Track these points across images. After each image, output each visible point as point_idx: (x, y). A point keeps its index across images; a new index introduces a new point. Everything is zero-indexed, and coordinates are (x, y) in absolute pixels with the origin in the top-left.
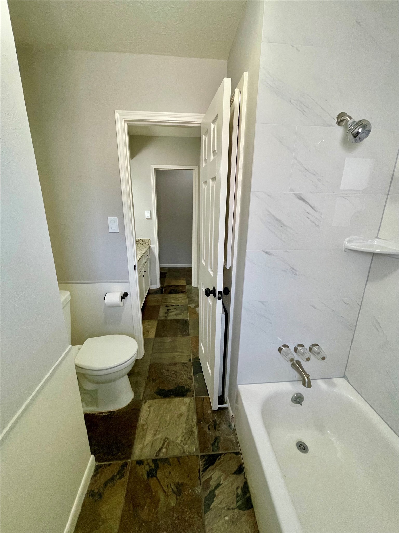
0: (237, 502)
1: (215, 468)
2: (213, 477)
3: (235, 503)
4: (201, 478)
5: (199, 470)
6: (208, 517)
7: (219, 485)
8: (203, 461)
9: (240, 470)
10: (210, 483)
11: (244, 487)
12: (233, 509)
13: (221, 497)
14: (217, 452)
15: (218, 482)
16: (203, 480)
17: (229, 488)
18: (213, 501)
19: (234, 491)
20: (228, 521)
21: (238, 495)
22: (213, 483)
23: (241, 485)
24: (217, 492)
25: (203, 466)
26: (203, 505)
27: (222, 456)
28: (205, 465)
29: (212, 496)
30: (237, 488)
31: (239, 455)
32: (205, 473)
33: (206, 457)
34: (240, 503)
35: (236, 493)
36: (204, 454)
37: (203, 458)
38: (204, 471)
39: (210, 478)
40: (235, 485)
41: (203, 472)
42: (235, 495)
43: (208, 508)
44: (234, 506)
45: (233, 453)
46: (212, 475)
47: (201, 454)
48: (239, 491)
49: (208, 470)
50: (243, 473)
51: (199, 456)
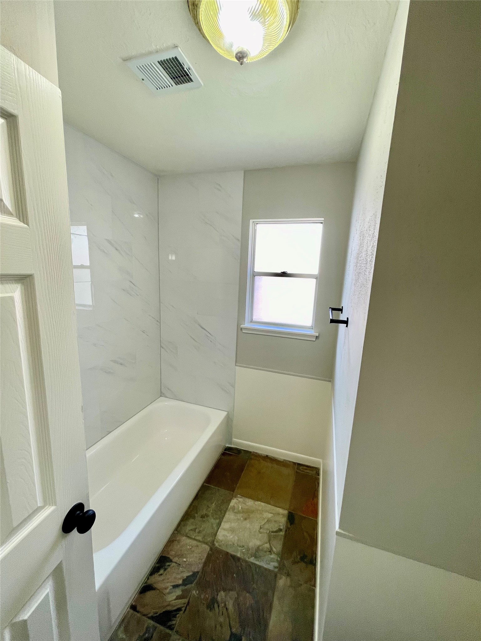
0: (169, 565)
1: (167, 606)
2: (174, 597)
3: (171, 566)
4: (186, 604)
5: (184, 612)
6: (197, 568)
7: (175, 586)
8: (174, 622)
9: (146, 588)
10: (181, 593)
11: (156, 572)
12: (176, 563)
13: (179, 576)
14: (152, 622)
15: (174, 590)
16: (185, 601)
17: (168, 579)
18: (187, 577)
19: (166, 574)
20: (185, 558)
21: (165, 570)
22: (178, 592)
23: (156, 575)
24: (180, 582)
25: (177, 616)
26: (198, 578)
27: (150, 615)
28: (175, 616)
29: (187, 581)
30: (161, 575)
31: (134, 604)
32: (179, 606)
33: (168, 624)
34: (168, 564)
35: (165, 572)
36: (168, 631)
37: (171, 626)
38: (179, 610)
39: (178, 598)
40: (161, 578)
41: (181, 609)
42: (167, 571)
43: (195, 574)
44: (173, 564)
45: (138, 612)
46: (175, 600)
47: (170, 632)
48: (162, 571)
49: (175, 608)
50: (145, 585)
51: (175, 630)
